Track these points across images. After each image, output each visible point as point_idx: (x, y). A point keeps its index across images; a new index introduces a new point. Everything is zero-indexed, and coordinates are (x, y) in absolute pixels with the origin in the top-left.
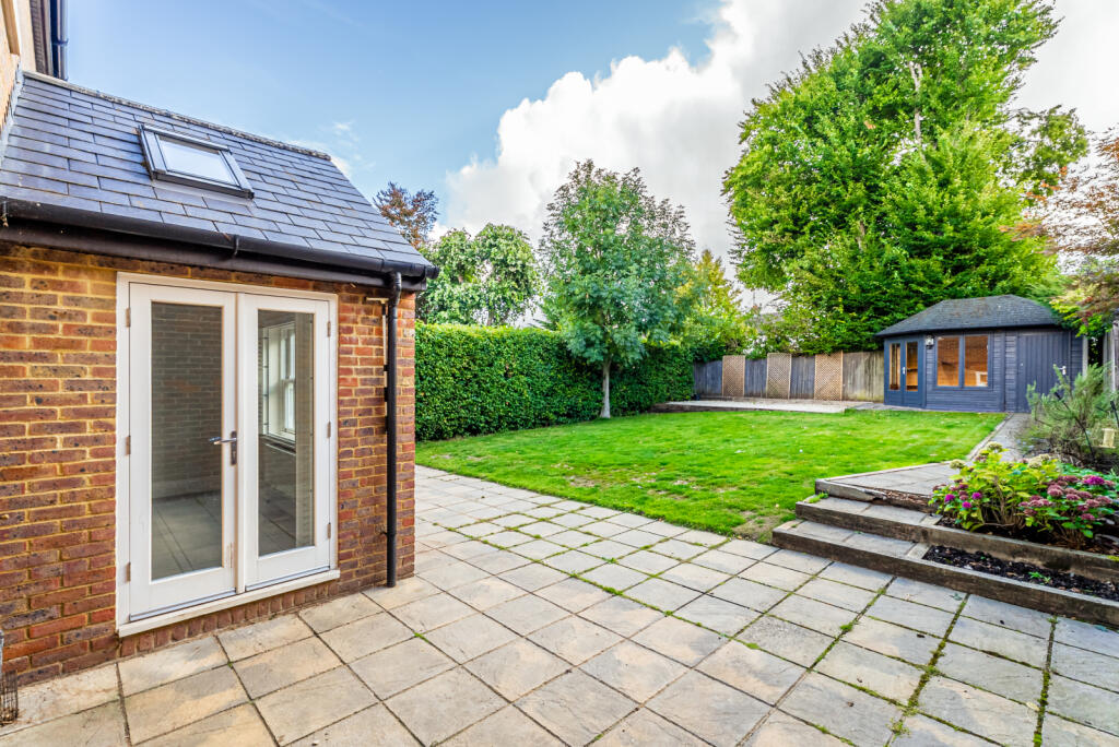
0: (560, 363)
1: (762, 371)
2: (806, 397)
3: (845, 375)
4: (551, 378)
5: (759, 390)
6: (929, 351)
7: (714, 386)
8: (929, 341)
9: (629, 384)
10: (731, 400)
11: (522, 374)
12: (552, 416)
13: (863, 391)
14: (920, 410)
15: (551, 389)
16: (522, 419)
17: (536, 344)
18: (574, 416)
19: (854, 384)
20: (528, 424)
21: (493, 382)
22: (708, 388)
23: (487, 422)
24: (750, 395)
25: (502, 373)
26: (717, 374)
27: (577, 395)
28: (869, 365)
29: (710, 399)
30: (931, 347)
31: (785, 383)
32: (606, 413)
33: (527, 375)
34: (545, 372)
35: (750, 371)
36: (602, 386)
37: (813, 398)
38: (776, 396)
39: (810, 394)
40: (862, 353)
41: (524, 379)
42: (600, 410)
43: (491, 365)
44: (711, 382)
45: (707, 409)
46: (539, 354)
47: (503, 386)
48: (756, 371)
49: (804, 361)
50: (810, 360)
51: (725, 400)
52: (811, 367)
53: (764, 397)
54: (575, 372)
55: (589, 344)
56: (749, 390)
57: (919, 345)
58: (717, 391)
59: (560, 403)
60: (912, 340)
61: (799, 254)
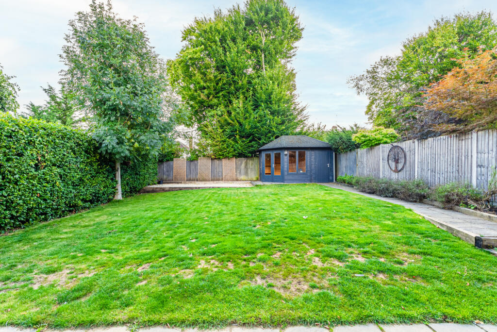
0: (88, 158)
1: (195, 167)
2: (218, 180)
3: (236, 168)
4: (81, 170)
5: (194, 177)
6: (286, 157)
7: (168, 176)
8: (286, 152)
9: (131, 174)
10: (181, 183)
11: (54, 165)
12: (80, 203)
13: (244, 176)
14: (282, 183)
15: (81, 179)
16: (52, 209)
17: (69, 139)
18: (96, 201)
19: (240, 172)
20: (58, 213)
21: (22, 173)
22: (165, 177)
23: (12, 217)
24: (190, 180)
25: (32, 164)
26: (171, 168)
27: (99, 184)
28: (246, 164)
29: (168, 183)
30: (286, 155)
31: (208, 173)
32: (119, 196)
33: (58, 167)
34: (77, 165)
35: (189, 167)
36: (115, 177)
37: (222, 180)
38: (204, 180)
39: (221, 178)
40: (243, 159)
41: (56, 170)
42: (114, 194)
43: (20, 155)
44: (166, 173)
45: (180, 189)
46: (71, 148)
47: (34, 178)
48: (193, 167)
49: (217, 162)
50: (220, 162)
51: (178, 183)
52: (220, 165)
53: (197, 180)
54: (98, 165)
55: (120, 142)
56: (189, 177)
57: (281, 154)
58: (170, 178)
59: (86, 191)
60: (268, 152)
61: (215, 107)
